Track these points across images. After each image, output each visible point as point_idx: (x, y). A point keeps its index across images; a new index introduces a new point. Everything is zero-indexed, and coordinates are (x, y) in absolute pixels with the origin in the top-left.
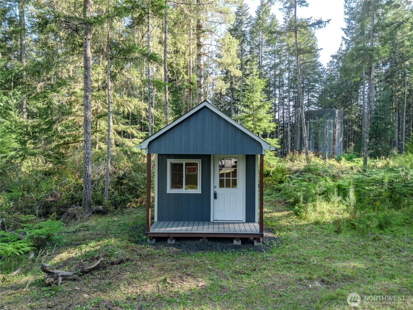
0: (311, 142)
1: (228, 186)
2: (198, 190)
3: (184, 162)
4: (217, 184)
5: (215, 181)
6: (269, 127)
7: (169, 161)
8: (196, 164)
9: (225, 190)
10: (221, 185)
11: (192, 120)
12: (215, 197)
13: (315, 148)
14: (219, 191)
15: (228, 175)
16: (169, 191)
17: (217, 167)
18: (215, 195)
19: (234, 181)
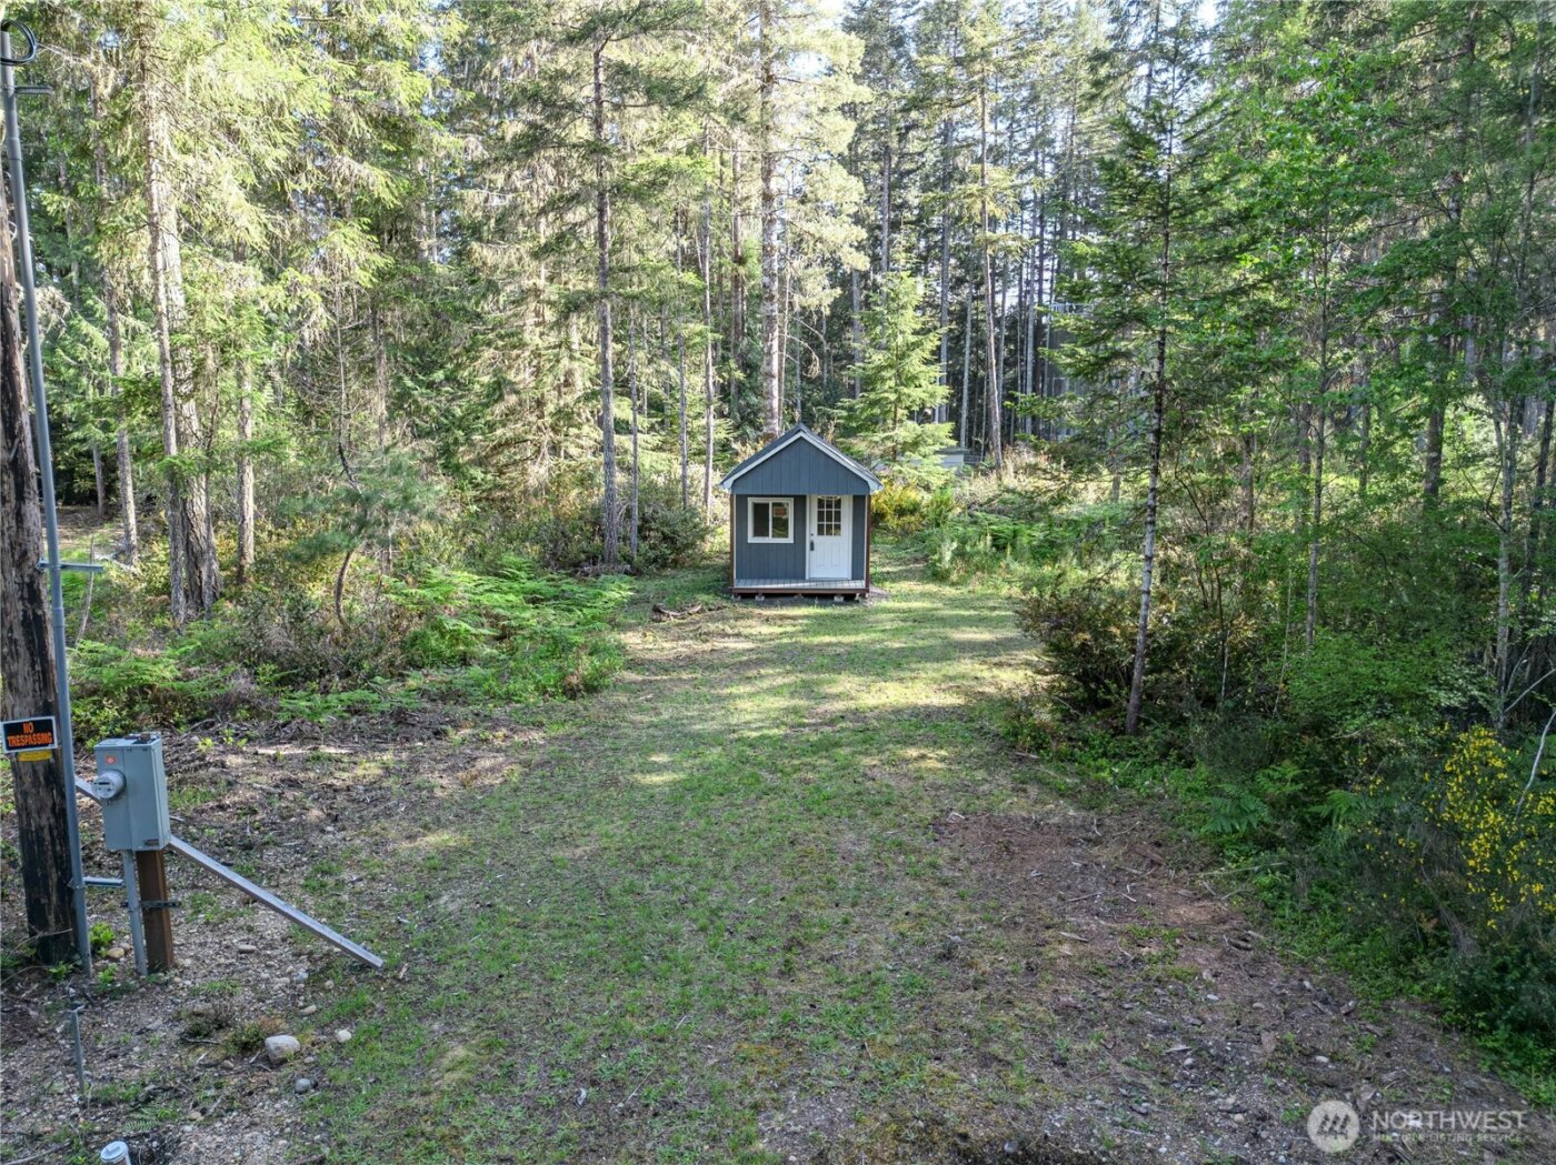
1: (829, 533)
2: (790, 540)
3: (770, 501)
4: (815, 530)
5: (812, 525)
7: (750, 502)
8: (786, 505)
9: (825, 538)
10: (820, 532)
11: (784, 454)
12: (812, 548)
14: (818, 540)
15: (829, 519)
16: (751, 539)
17: (815, 510)
18: (812, 544)
19: (838, 527)
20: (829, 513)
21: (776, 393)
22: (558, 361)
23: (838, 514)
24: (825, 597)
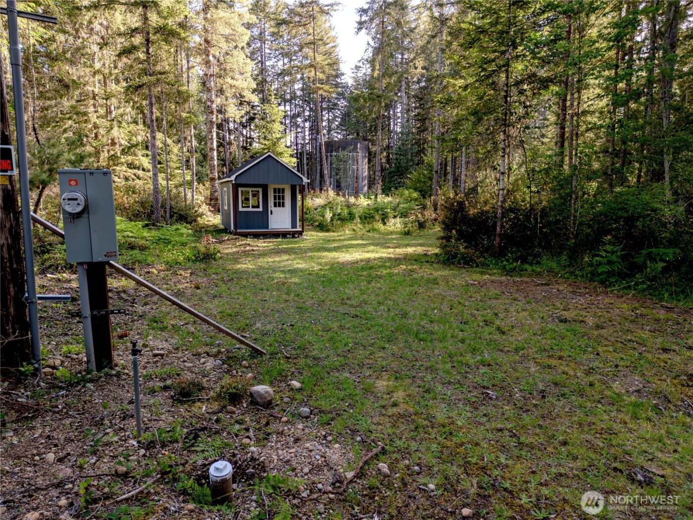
0: (332, 179)
1: (279, 206)
2: (261, 209)
3: (250, 190)
4: (273, 205)
5: (271, 202)
6: (290, 162)
7: (240, 189)
8: (258, 192)
9: (277, 209)
10: (275, 206)
11: (261, 163)
12: (271, 213)
13: (337, 186)
14: (274, 209)
15: (279, 199)
16: (241, 209)
17: (272, 194)
18: (271, 212)
19: (283, 203)
20: (279, 196)
21: (216, 158)
22: (112, 128)
23: (283, 197)
24: (276, 235)
